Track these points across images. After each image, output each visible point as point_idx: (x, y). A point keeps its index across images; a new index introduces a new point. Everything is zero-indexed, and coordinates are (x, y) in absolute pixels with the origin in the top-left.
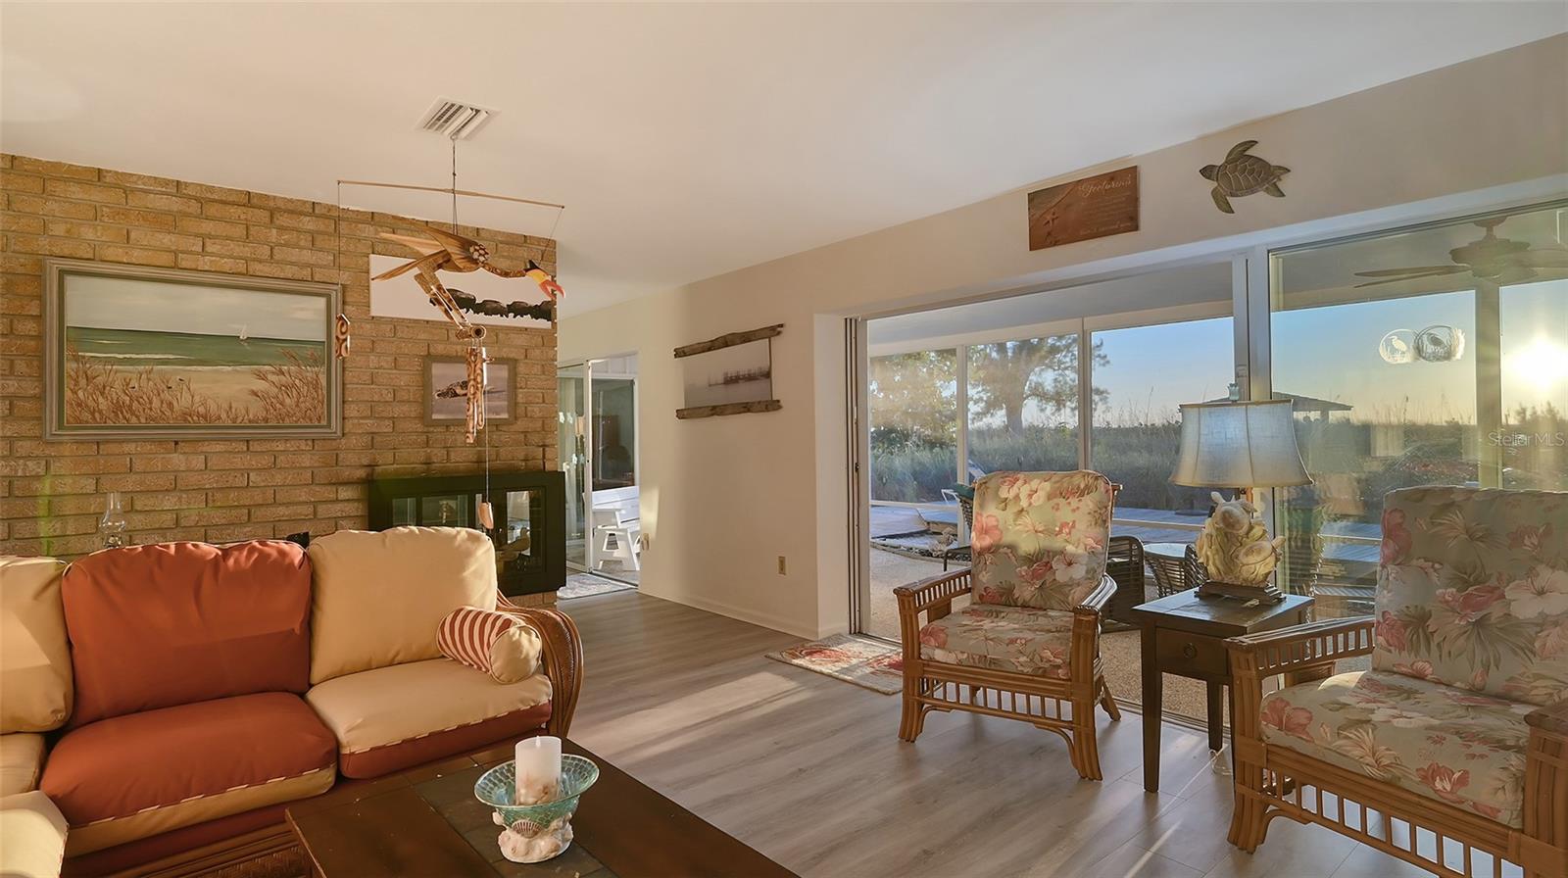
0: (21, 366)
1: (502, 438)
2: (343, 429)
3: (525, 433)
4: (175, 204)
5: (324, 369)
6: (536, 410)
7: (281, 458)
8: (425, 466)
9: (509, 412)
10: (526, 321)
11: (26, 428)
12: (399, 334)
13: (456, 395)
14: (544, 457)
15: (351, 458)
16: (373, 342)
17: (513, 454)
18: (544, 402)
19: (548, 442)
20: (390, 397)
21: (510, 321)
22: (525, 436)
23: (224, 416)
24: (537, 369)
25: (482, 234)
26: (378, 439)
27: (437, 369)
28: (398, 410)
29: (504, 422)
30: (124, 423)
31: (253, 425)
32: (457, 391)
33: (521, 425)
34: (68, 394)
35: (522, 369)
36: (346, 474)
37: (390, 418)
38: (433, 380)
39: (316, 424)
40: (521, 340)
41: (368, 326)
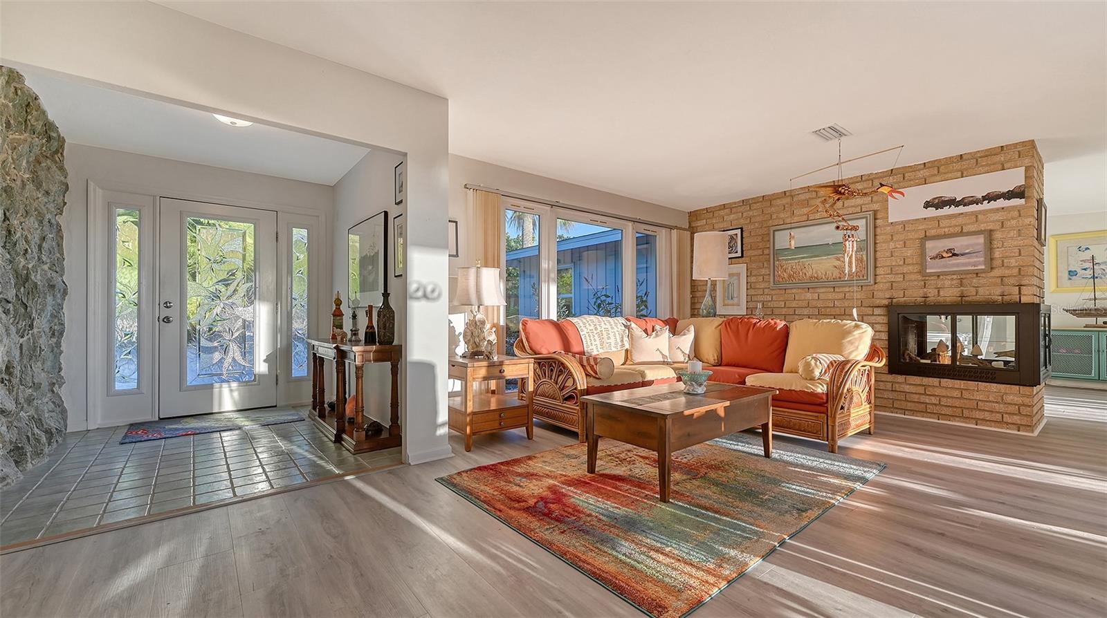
0: (766, 265)
1: (981, 281)
2: (875, 279)
3: (1002, 278)
4: (808, 196)
5: (865, 253)
6: (1013, 262)
7: (847, 295)
8: (924, 299)
9: (985, 265)
10: (1001, 203)
11: (766, 285)
12: (907, 229)
13: (943, 257)
14: (1020, 293)
15: (880, 294)
16: (892, 235)
17: (989, 290)
18: (1020, 255)
19: (1023, 282)
20: (901, 263)
21: (986, 205)
22: (1002, 279)
23: (824, 277)
24: (1013, 233)
25: (964, 157)
26: (894, 284)
27: (929, 244)
28: (905, 270)
29: (983, 271)
30: (791, 282)
31: (834, 280)
32: (944, 256)
33: (996, 273)
34: (776, 272)
35: (998, 235)
36: (878, 302)
37: (901, 274)
38: (927, 250)
39: (861, 278)
40: (999, 216)
41: (889, 228)
